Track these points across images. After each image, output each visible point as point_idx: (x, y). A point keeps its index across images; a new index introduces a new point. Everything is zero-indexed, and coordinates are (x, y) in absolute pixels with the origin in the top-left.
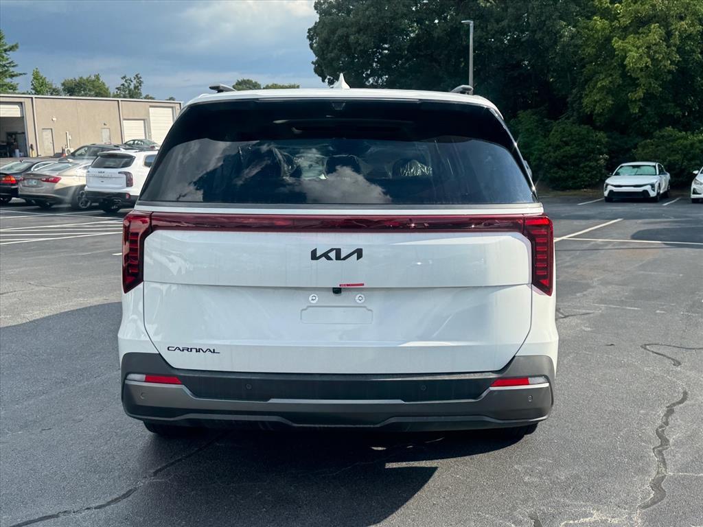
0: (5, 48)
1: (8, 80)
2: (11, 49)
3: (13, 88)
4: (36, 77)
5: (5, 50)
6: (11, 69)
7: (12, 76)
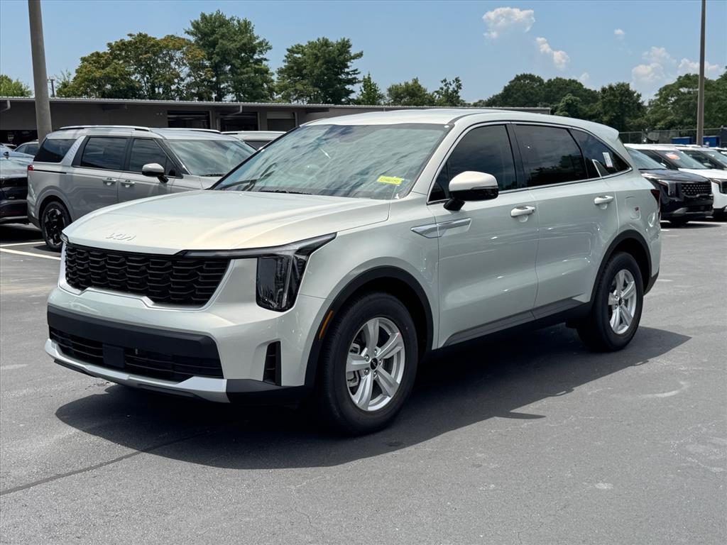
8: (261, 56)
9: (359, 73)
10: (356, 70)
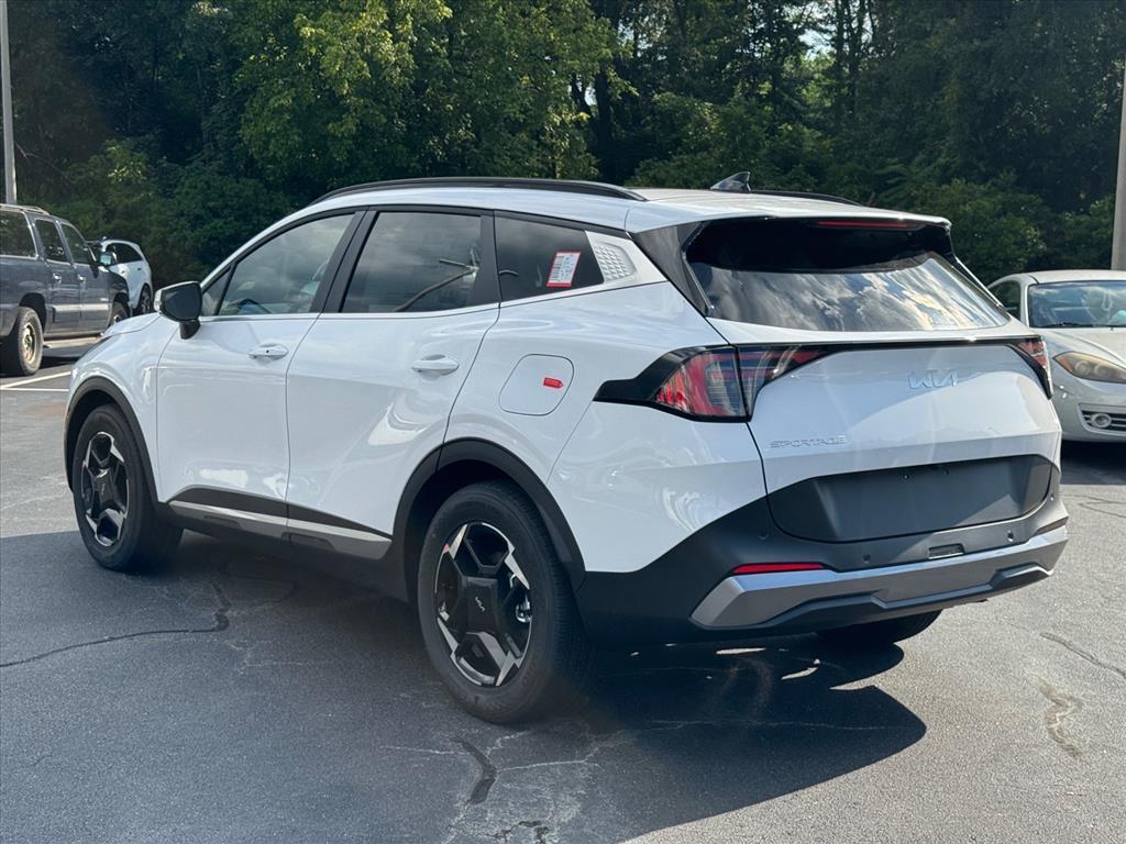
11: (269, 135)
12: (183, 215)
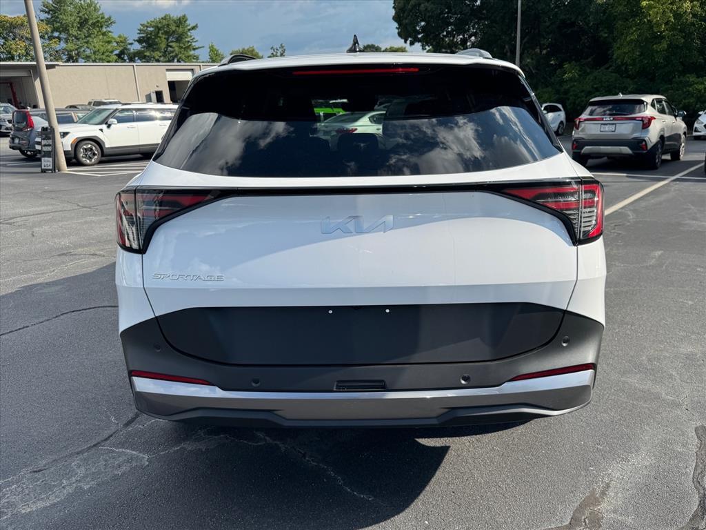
0: (189, 28)
1: (192, 52)
2: (193, 28)
3: (197, 58)
4: (212, 49)
5: (189, 30)
6: (193, 44)
7: (194, 49)
8: (108, 29)
9: (197, 41)
10: (194, 38)
11: (625, 53)
12: (583, 91)
